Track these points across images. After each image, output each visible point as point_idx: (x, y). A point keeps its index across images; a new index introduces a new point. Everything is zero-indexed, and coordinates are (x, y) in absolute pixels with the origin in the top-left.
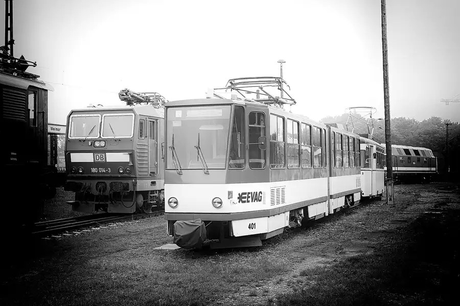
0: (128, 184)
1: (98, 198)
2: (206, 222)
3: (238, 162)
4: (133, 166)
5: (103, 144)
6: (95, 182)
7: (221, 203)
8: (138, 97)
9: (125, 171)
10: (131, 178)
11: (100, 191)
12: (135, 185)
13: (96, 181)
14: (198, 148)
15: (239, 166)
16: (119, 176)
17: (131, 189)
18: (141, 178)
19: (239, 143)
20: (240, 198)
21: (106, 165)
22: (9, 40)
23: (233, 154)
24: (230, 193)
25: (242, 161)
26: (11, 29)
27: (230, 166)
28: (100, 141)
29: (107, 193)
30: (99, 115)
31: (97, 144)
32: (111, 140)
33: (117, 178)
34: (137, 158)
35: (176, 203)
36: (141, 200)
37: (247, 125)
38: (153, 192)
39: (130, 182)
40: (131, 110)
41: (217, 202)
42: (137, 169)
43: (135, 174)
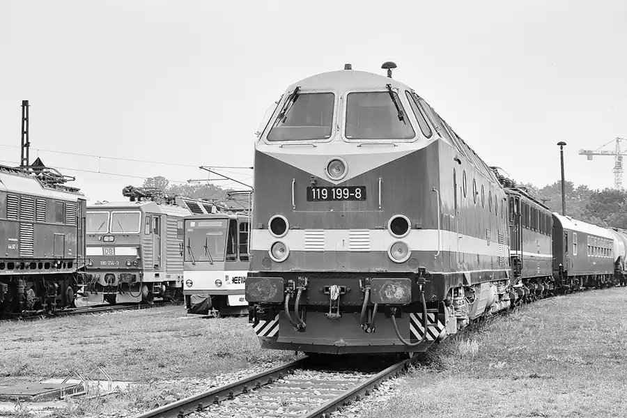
0: (135, 276)
1: (106, 289)
2: (211, 296)
3: (232, 256)
4: (140, 260)
5: (111, 238)
6: (103, 274)
7: (221, 283)
8: (140, 192)
9: (133, 264)
10: (139, 270)
11: (109, 283)
12: (141, 276)
13: (105, 274)
14: (206, 247)
15: (233, 259)
16: (128, 268)
17: (138, 280)
18: (147, 270)
19: (233, 244)
20: (234, 280)
21: (115, 258)
22: (25, 142)
23: (229, 251)
24: (227, 277)
25: (235, 255)
26: (27, 132)
27: (227, 259)
28: (109, 236)
29: (116, 284)
30: (108, 212)
31: (106, 239)
32: (119, 235)
33: (126, 270)
34: (143, 252)
35: (192, 283)
36: (146, 290)
37: (239, 231)
38: (156, 283)
39: (137, 274)
40: (139, 208)
41: (219, 283)
42: (144, 263)
43: (142, 266)
